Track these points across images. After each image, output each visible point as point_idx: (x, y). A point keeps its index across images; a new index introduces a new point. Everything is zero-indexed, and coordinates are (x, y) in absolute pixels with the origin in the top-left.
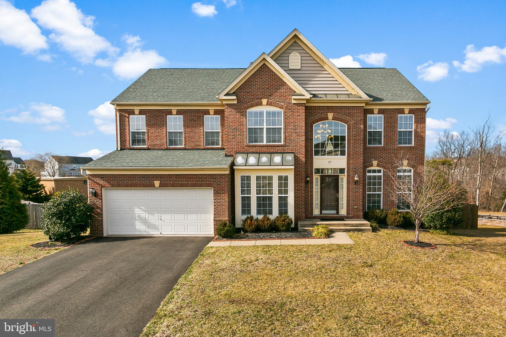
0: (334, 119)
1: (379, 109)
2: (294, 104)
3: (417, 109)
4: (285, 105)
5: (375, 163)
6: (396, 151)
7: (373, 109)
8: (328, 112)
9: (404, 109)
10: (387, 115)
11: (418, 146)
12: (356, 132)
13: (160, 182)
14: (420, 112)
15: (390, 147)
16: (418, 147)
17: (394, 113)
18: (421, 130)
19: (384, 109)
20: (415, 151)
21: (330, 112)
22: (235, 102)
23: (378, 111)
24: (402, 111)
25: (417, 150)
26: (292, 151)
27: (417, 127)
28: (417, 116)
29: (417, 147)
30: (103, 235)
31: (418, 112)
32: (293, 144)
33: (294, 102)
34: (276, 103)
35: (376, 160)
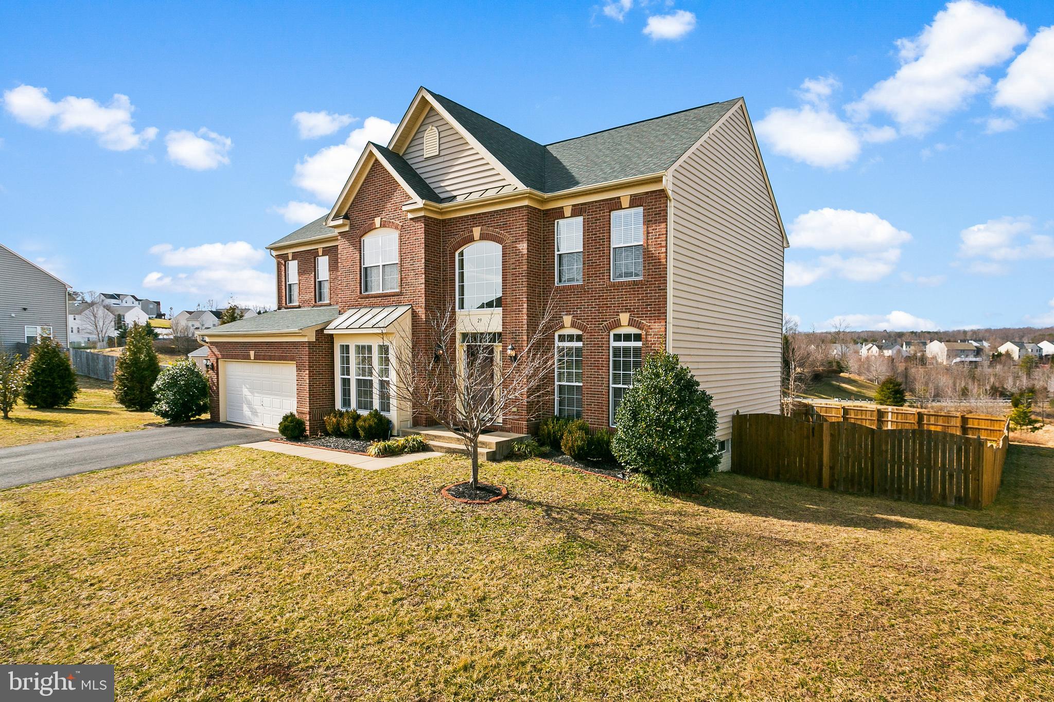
0: (483, 237)
1: (573, 206)
2: (411, 219)
3: (647, 193)
4: (401, 224)
5: (567, 320)
6: (605, 293)
7: (562, 208)
8: (474, 227)
9: (619, 198)
10: (588, 215)
11: (652, 278)
12: (515, 258)
13: (255, 353)
14: (653, 199)
15: (594, 285)
16: (652, 281)
17: (601, 210)
18: (656, 241)
19: (582, 204)
20: (645, 291)
21: (476, 226)
22: (347, 229)
23: (572, 209)
24: (616, 204)
25: (648, 287)
26: (409, 302)
27: (648, 236)
28: (649, 209)
29: (648, 282)
30: (219, 420)
31: (651, 199)
32: (411, 290)
33: (410, 216)
34: (390, 222)
35: (570, 314)
